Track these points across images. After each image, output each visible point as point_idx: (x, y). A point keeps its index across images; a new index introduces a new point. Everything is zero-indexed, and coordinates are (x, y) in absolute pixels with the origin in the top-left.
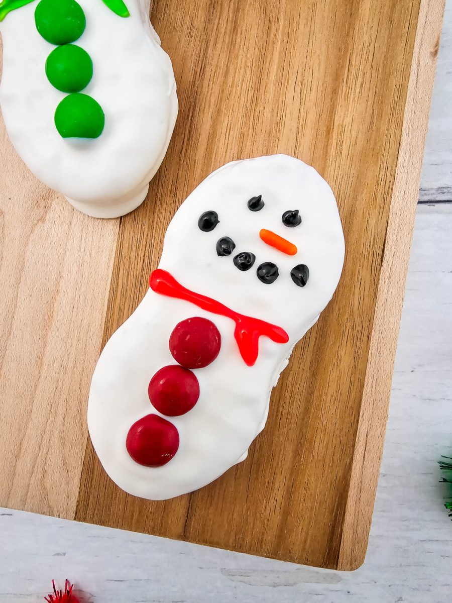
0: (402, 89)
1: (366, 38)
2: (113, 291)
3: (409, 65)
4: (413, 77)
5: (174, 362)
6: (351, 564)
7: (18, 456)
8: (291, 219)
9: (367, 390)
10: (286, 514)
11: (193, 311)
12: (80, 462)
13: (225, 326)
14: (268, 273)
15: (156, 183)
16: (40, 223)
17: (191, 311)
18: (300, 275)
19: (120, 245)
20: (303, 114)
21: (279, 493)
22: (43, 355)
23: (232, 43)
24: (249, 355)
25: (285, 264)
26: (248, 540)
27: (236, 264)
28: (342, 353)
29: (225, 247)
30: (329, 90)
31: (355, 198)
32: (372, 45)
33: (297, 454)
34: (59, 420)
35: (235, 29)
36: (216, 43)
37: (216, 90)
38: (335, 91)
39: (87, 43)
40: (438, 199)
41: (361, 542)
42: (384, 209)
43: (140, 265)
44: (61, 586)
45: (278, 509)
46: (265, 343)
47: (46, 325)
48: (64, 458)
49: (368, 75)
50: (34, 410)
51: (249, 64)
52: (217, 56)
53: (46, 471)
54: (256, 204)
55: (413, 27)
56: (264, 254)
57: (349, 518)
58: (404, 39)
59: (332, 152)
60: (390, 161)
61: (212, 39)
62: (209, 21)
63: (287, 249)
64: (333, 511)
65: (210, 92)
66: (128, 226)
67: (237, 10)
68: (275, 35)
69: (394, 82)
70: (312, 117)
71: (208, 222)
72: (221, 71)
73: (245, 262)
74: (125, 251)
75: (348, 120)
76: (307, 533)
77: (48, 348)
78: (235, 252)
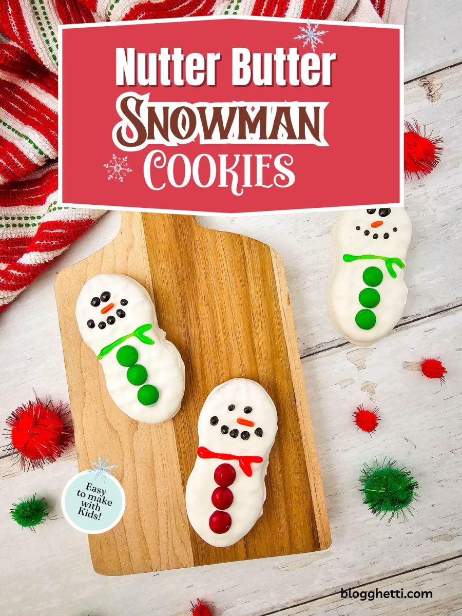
0: (280, 324)
1: (257, 305)
2: (179, 452)
3: (279, 311)
4: (283, 317)
5: (218, 486)
6: (326, 545)
7: (159, 544)
8: (248, 410)
9: (307, 464)
10: (290, 531)
11: (221, 462)
12: (189, 538)
13: (235, 464)
14: (246, 435)
15: (185, 402)
16: (136, 431)
17: (220, 462)
18: (259, 432)
19: (176, 430)
20: (240, 346)
21: (284, 523)
22: (156, 492)
23: (198, 323)
24: (249, 472)
25: (251, 430)
26: (276, 549)
27: (231, 436)
28: (291, 450)
29: (225, 429)
30: (248, 333)
31: (275, 377)
32: (261, 307)
33: (286, 503)
34: (173, 522)
35: (198, 318)
36: (191, 326)
37: (198, 346)
38: (251, 332)
39: (141, 361)
40: (318, 351)
41: (327, 534)
42: (289, 378)
43: (188, 437)
44: (196, 603)
45: (286, 531)
46: (254, 465)
47: (154, 478)
48: (181, 539)
49: (263, 321)
50: (160, 520)
51: (209, 331)
52: (194, 331)
53: (174, 548)
54: (231, 408)
55: (276, 294)
56: (242, 429)
57: (318, 525)
58: (274, 300)
59: (258, 360)
60: (285, 357)
61: (189, 325)
62: (185, 316)
63: (250, 424)
64: (310, 524)
65: (195, 348)
66: (177, 420)
67: (196, 308)
68: (216, 315)
69: (275, 320)
70: (244, 347)
71: (214, 421)
72: (198, 338)
73: (234, 433)
74: (179, 432)
75: (260, 344)
76: (302, 538)
77: (158, 489)
78: (230, 431)
